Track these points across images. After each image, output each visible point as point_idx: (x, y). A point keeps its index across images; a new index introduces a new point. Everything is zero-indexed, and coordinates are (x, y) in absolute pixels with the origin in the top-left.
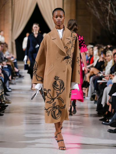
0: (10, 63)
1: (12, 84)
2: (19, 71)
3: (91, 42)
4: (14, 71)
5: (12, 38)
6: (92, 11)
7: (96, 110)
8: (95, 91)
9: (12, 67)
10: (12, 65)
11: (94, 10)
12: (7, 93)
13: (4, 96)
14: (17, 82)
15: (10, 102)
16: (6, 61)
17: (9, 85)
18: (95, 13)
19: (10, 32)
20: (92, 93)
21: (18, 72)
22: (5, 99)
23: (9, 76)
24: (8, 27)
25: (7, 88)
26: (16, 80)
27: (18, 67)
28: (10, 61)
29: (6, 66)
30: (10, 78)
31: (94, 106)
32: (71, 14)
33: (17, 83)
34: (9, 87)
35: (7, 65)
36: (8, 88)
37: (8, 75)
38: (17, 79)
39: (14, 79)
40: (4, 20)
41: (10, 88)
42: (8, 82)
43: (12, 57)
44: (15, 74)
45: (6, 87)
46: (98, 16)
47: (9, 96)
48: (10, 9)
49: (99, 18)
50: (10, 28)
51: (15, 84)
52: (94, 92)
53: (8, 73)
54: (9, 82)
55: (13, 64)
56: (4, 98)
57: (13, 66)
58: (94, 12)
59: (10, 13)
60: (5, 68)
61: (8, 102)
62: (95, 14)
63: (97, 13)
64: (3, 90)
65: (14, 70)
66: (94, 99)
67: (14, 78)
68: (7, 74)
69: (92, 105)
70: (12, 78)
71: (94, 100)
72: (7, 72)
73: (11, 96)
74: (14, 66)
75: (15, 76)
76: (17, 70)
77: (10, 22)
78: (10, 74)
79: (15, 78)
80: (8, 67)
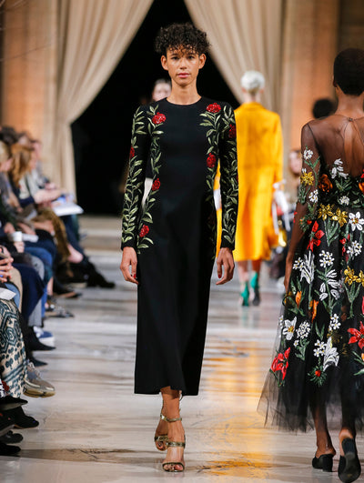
1: (60, 316)
5: (58, 118)
12: (36, 354)
15: (49, 390)
16: (34, 214)
17: (43, 319)
19: (52, 88)
25: (34, 334)
30: (49, 288)
34: (42, 326)
36: (37, 330)
37: (42, 275)
40: (26, 33)
41: (47, 335)
44: (70, 274)
47: (41, 368)
50: (52, 71)
54: (47, 306)
61: (41, 392)
73: (51, 364)
76: (76, 257)
78: (50, 273)
80: (39, 240)
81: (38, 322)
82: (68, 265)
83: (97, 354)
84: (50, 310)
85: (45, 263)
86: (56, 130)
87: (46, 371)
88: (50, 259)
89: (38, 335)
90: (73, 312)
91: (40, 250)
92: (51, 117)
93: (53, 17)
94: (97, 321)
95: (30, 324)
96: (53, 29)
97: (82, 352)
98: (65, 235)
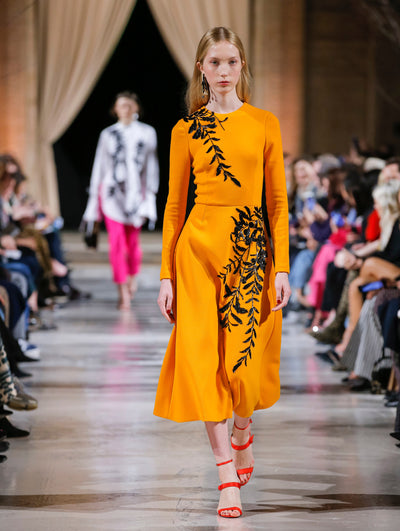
0: (30, 243)
1: (44, 328)
2: (69, 271)
4: (47, 274)
5: (40, 139)
6: (375, 16)
8: (388, 352)
9: (39, 257)
10: (41, 248)
11: (382, 13)
12: (22, 366)
13: (9, 379)
14: (61, 319)
15: (32, 402)
17: (28, 333)
18: (388, 27)
19: (32, 111)
20: (377, 363)
21: (65, 279)
22: (14, 393)
23: (29, 294)
24: (23, 90)
25: (18, 347)
26: (59, 313)
27: (66, 257)
28: (31, 234)
29: (16, 254)
30: (33, 302)
31: (383, 415)
33: (61, 326)
34: (27, 338)
35: (20, 248)
36: (23, 344)
37: (24, 291)
38: (62, 307)
39: (50, 307)
40: (4, 58)
41: (32, 347)
42: (23, 319)
43: (42, 215)
44: (53, 288)
48: (30, 14)
50: (32, 93)
51: (53, 328)
52: (384, 357)
53: (23, 283)
55: (45, 244)
56: (12, 386)
57: (43, 254)
58: (381, 23)
59: (30, 30)
60: (11, 260)
62: (384, 31)
63: (394, 24)
64: (5, 356)
65: (49, 267)
66: (385, 385)
67: (49, 301)
68: (18, 285)
69: (375, 410)
70: (41, 304)
71: (383, 391)
72: (18, 280)
73: (36, 377)
74: (47, 250)
75: (52, 295)
76: (59, 269)
77: (31, 68)
78: (33, 286)
79: (54, 303)
80: (23, 257)
81: (23, 335)
83: (80, 364)
84: (31, 324)
86: (38, 151)
89: (23, 348)
90: (58, 324)
92: (32, 139)
97: (66, 363)
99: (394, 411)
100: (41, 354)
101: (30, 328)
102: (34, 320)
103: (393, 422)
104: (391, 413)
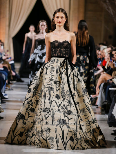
1: (9, 90)
3: (102, 42)
5: (9, 36)
6: (105, 5)
7: (107, 122)
11: (107, 5)
14: (14, 87)
15: (2, 110)
17: (5, 91)
18: (108, 9)
19: (7, 28)
20: (103, 103)
24: (5, 22)
29: (2, 69)
31: (105, 118)
32: (79, 8)
34: (5, 92)
36: (3, 94)
38: (14, 84)
41: (6, 95)
44: (12, 78)
45: (2, 93)
46: (111, 11)
47: (4, 104)
49: (112, 14)
50: (7, 23)
52: (105, 101)
58: (106, 7)
63: (110, 8)
75: (12, 80)
76: (14, 74)
80: (4, 69)
81: (4, 91)
82: (12, 76)
84: (6, 88)
85: (5, 75)
86: (8, 39)
87: (5, 105)
88: (7, 74)
89: (3, 95)
90: (13, 89)
91: (4, 72)
92: (7, 36)
93: (8, 9)
94: (20, 91)
95: (1, 92)
96: (8, 12)
97: (15, 100)
98: (11, 68)
99: (107, 116)
100: (8, 97)
101: (6, 89)
102: (7, 87)
103: (107, 119)
104: (107, 117)
